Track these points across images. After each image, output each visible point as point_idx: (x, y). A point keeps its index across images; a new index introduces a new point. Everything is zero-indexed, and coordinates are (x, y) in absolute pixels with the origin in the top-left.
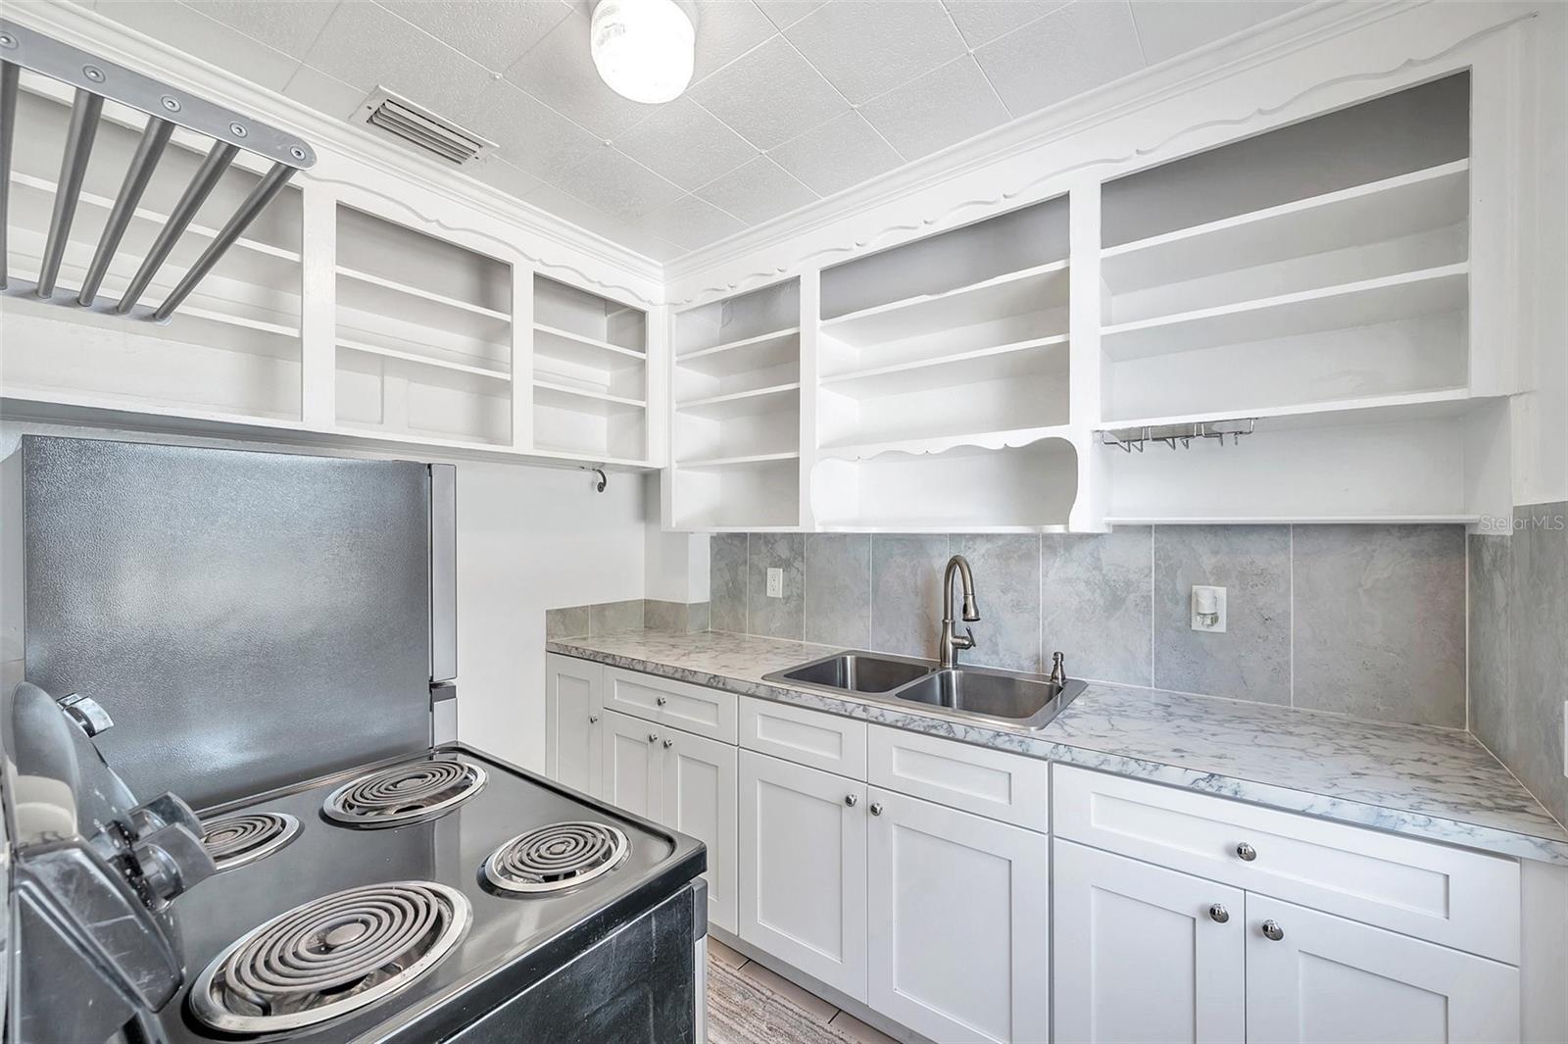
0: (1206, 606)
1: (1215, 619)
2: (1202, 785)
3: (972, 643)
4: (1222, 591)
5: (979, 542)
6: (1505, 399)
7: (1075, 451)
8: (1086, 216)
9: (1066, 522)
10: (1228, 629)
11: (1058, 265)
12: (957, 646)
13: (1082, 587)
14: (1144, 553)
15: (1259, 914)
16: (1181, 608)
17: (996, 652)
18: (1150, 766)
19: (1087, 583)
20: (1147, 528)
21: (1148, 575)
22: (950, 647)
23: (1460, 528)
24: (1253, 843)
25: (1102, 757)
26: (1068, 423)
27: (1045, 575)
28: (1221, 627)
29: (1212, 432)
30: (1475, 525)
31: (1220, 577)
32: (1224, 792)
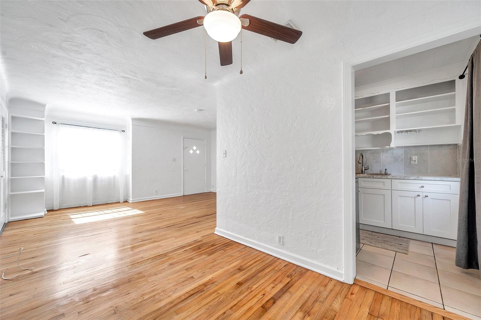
0: (414, 159)
1: (415, 161)
2: (416, 179)
3: (368, 169)
4: (416, 157)
5: (368, 151)
6: (461, 125)
7: (391, 134)
8: (393, 97)
9: (389, 146)
10: (418, 163)
11: (388, 104)
12: (365, 169)
13: (390, 158)
14: (402, 152)
15: (425, 194)
16: (409, 160)
17: (372, 171)
18: (408, 177)
19: (391, 157)
20: (402, 147)
21: (403, 155)
22: (364, 169)
23: (457, 144)
24: (424, 185)
25: (400, 177)
26: (390, 130)
27: (382, 156)
28: (416, 163)
29: (415, 131)
30: (458, 144)
31: (416, 155)
32: (420, 179)
